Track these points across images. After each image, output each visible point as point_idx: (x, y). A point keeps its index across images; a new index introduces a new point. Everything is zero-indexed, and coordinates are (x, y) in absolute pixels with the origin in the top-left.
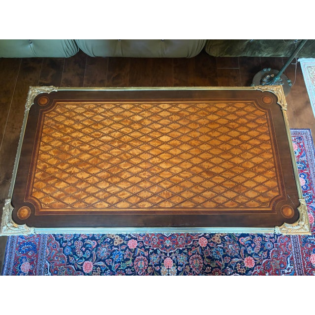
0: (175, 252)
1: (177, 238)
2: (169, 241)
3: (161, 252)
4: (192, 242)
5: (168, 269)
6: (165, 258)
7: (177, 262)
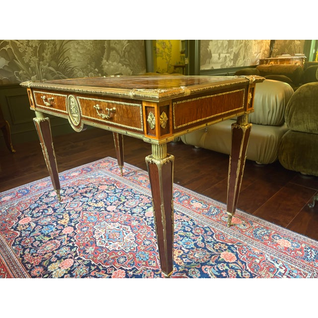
0: (84, 261)
1: (103, 253)
2: (93, 250)
3: (75, 251)
4: (108, 266)
5: (59, 268)
6: (71, 258)
7: (74, 270)
